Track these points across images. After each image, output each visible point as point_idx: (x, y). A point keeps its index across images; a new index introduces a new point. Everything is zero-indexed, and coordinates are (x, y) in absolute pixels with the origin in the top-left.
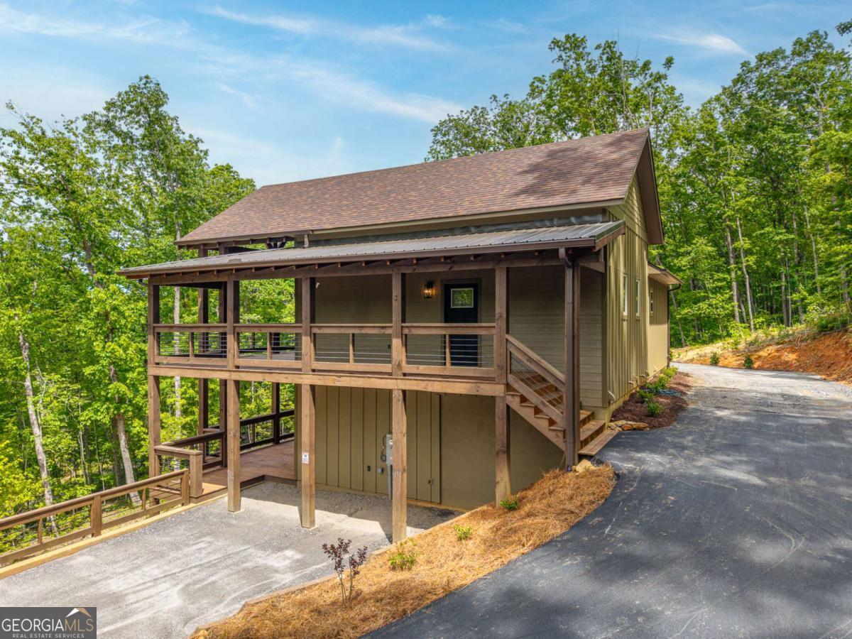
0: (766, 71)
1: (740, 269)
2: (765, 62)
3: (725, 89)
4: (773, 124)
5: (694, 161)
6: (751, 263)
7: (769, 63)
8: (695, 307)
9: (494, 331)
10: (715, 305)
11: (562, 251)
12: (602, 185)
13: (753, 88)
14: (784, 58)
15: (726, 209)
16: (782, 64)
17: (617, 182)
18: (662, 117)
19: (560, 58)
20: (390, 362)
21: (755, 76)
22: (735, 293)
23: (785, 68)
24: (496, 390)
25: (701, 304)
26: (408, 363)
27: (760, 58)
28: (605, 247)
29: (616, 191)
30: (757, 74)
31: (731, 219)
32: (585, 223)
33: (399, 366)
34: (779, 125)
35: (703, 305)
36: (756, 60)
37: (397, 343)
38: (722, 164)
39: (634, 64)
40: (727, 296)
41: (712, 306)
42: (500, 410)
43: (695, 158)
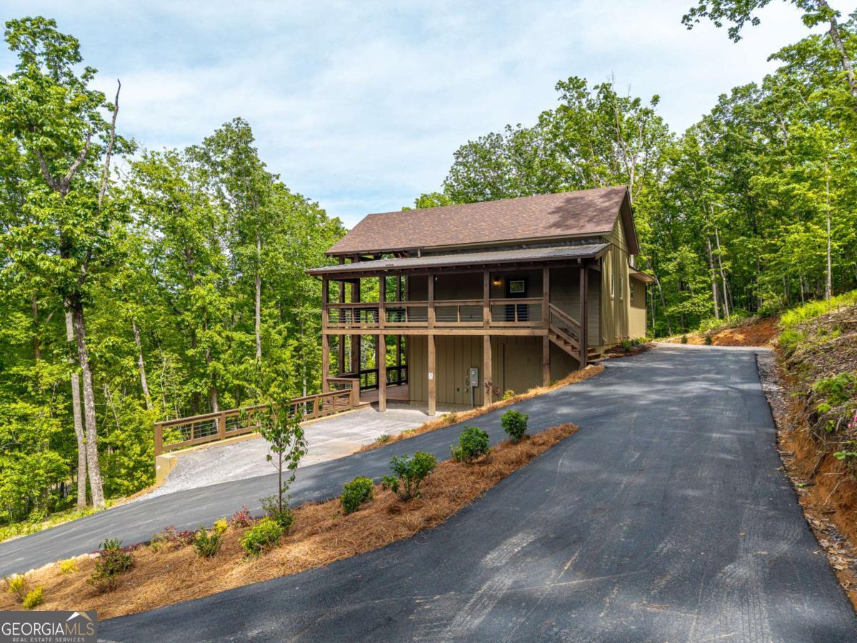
0: (740, 103)
1: (719, 273)
2: (739, 95)
3: (705, 117)
4: (747, 148)
5: (679, 179)
6: (727, 268)
7: (743, 96)
8: (680, 305)
9: (542, 302)
10: (697, 303)
11: (579, 260)
12: (598, 223)
13: (730, 117)
14: (756, 92)
15: (707, 221)
16: (754, 97)
17: (607, 222)
18: (651, 143)
19: (565, 97)
20: (482, 321)
21: (731, 107)
22: (715, 294)
23: (756, 100)
24: (543, 332)
25: (685, 303)
26: (493, 321)
27: (736, 91)
28: (601, 258)
29: (607, 227)
30: (733, 105)
31: (712, 229)
32: (590, 244)
33: (488, 322)
34: (751, 149)
35: (687, 304)
36: (732, 93)
37: (486, 310)
38: (703, 183)
39: (627, 100)
40: (707, 296)
41: (694, 304)
42: (546, 343)
43: (680, 176)
